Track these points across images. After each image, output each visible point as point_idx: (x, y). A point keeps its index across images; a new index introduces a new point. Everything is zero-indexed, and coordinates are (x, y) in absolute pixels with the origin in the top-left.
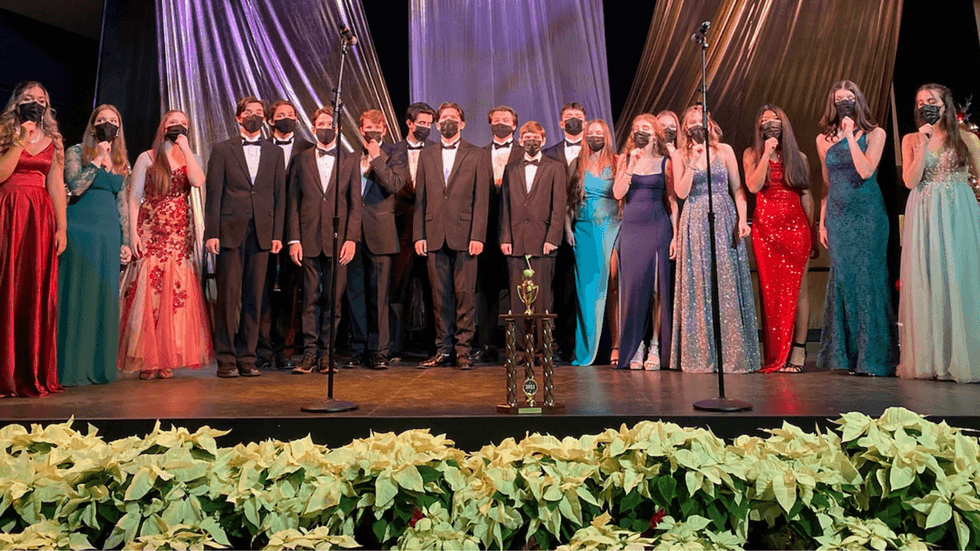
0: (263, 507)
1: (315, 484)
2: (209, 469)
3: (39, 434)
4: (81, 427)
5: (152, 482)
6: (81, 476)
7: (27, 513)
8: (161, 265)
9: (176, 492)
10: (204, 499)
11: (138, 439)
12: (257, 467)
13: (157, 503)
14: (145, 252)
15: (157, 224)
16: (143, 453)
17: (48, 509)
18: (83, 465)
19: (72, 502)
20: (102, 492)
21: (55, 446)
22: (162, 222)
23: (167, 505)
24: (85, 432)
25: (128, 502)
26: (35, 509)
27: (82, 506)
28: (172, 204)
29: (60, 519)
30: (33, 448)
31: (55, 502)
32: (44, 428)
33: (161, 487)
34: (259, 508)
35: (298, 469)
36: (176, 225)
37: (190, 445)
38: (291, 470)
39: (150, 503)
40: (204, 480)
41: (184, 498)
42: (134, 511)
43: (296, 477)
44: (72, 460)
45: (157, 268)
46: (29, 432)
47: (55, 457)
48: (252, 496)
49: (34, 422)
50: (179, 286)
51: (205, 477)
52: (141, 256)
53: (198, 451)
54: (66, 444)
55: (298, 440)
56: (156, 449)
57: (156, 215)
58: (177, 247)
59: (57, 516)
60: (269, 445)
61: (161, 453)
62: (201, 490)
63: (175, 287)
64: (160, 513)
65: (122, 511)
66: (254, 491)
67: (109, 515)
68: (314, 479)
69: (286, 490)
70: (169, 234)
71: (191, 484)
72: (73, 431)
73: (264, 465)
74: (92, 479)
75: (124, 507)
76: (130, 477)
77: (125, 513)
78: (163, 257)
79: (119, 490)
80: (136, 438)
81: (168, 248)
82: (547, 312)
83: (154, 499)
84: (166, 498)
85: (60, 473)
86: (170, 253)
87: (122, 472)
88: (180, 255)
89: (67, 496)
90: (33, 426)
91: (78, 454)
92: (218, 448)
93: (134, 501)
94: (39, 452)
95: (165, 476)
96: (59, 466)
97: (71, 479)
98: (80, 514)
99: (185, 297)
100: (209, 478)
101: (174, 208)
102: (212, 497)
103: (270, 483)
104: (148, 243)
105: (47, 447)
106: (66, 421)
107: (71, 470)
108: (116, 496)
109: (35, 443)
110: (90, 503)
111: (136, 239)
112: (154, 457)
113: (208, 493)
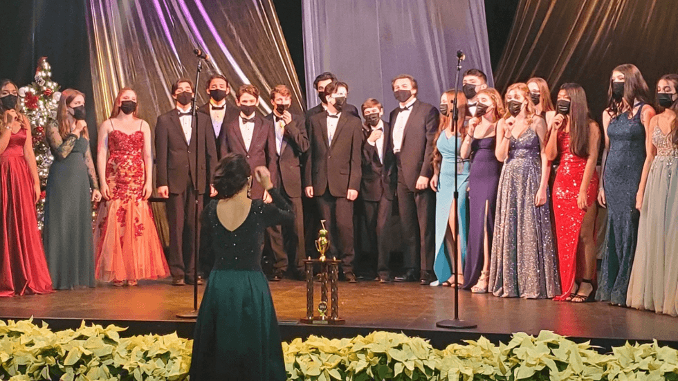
0: (144, 373)
1: (175, 360)
2: (114, 350)
3: (13, 326)
4: (38, 322)
5: (80, 355)
6: (40, 351)
7: (10, 371)
8: (124, 206)
9: (94, 362)
10: (111, 367)
11: (72, 331)
12: (142, 350)
13: (82, 368)
14: (112, 196)
15: (119, 176)
16: (74, 339)
17: (22, 369)
18: (40, 345)
19: (35, 364)
20: (52, 360)
21: (23, 333)
22: (123, 174)
23: (89, 369)
24: (40, 326)
25: (66, 366)
26: (15, 369)
27: (41, 368)
28: (129, 161)
29: (29, 374)
30: (11, 334)
31: (26, 365)
32: (16, 323)
33: (85, 359)
34: (142, 373)
35: (165, 352)
36: (133, 176)
37: (103, 336)
38: (162, 352)
39: (79, 367)
40: (111, 356)
41: (99, 366)
42: (70, 371)
43: (165, 357)
44: (34, 342)
45: (121, 209)
46: (7, 324)
47: (24, 340)
48: (139, 366)
49: (9, 319)
50: (137, 221)
51: (111, 354)
52: (110, 199)
53: (107, 339)
54: (29, 333)
55: (168, 335)
56: (82, 337)
57: (118, 169)
58: (135, 192)
59: (27, 372)
60: (150, 337)
61: (86, 340)
62: (109, 362)
63: (134, 221)
64: (85, 374)
65: (63, 371)
66: (140, 364)
67: (56, 373)
68: (175, 358)
69: (159, 363)
70: (129, 183)
71: (103, 358)
72: (33, 325)
73: (146, 349)
74: (46, 353)
75: (64, 369)
76: (67, 352)
77: (65, 373)
78: (125, 200)
79: (61, 359)
80: (71, 331)
81: (128, 193)
82: (335, 258)
83: (81, 366)
84: (88, 365)
85: (28, 349)
86: (130, 197)
87: (62, 350)
88: (137, 199)
89: (32, 362)
90: (9, 321)
91: (36, 338)
92: (120, 338)
93: (70, 366)
94: (14, 337)
95: (87, 353)
96: (27, 345)
97: (34, 352)
98: (40, 372)
99: (143, 229)
100: (113, 354)
101: (131, 164)
102: (116, 366)
103: (149, 359)
104: (114, 189)
105: (18, 334)
106: (28, 319)
107: (33, 347)
108: (60, 363)
109: (11, 331)
110: (46, 366)
111: (105, 186)
112: (81, 342)
113: (113, 363)
